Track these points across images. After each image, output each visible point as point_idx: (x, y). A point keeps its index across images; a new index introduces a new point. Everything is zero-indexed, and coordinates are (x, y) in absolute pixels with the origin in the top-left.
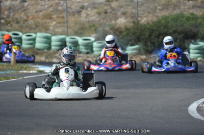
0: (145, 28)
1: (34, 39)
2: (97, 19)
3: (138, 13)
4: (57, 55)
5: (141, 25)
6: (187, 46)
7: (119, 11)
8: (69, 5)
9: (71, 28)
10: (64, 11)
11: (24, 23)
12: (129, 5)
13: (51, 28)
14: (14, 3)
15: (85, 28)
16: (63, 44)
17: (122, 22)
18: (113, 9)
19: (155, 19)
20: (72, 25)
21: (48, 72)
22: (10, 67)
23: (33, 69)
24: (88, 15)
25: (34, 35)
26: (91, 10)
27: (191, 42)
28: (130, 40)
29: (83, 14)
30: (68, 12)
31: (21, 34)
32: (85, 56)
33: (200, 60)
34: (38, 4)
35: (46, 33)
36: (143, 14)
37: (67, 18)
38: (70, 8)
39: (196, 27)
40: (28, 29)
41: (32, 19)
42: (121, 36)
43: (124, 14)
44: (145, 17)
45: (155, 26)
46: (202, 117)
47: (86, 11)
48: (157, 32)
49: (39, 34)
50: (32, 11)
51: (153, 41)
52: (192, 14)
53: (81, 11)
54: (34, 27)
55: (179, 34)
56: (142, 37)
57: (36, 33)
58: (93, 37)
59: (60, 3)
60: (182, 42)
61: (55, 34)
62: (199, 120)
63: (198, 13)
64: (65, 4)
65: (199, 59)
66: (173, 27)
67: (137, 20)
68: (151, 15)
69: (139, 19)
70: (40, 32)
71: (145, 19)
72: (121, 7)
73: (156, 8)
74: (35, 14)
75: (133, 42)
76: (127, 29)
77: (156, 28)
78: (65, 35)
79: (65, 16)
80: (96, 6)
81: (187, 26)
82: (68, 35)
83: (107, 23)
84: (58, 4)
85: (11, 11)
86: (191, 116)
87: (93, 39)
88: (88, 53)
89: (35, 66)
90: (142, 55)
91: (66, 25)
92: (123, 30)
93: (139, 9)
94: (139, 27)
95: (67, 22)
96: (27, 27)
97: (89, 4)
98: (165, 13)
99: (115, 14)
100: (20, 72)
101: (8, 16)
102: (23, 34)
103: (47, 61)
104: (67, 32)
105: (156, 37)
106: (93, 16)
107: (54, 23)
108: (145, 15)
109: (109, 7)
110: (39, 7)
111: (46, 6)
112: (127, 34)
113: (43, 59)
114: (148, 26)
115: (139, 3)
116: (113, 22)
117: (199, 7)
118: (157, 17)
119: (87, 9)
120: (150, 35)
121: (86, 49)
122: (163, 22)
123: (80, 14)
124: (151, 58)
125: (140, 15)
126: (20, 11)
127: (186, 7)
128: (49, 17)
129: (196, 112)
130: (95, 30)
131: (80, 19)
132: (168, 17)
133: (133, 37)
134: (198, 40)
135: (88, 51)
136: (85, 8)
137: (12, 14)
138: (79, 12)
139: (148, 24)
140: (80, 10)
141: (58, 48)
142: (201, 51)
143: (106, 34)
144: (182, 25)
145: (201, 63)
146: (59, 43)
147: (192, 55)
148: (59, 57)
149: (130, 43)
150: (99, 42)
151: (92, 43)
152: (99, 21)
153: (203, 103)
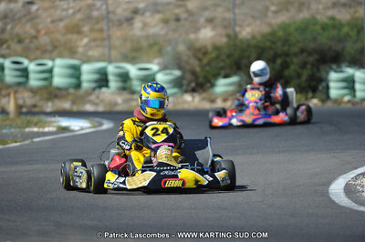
0: (248, 46)
1: (50, 71)
2: (163, 32)
3: (235, 20)
4: (93, 97)
5: (241, 41)
6: (323, 75)
7: (201, 16)
8: (111, 8)
9: (115, 48)
10: (103, 19)
11: (31, 42)
12: (219, 6)
13: (80, 50)
14: (12, 6)
15: (141, 48)
16: (103, 81)
17: (207, 35)
18: (190, 13)
19: (266, 29)
20: (117, 43)
21: (76, 128)
22: (8, 122)
23: (49, 124)
25: (50, 63)
26: (151, 16)
27: (331, 69)
28: (222, 68)
29: (138, 23)
30: (109, 21)
31: (25, 62)
33: (349, 101)
34: (55, 8)
35: (72, 58)
36: (244, 21)
37: (109, 29)
38: (114, 12)
39: (340, 40)
40: (38, 53)
41: (46, 34)
42: (205, 61)
43: (210, 21)
44: (249, 25)
45: (268, 40)
46: (354, 204)
47: (142, 18)
48: (272, 53)
49: (59, 62)
50: (45, 20)
52: (333, 18)
53: (132, 19)
54: (49, 48)
55: (310, 54)
56: (244, 62)
57: (53, 60)
58: (159, 64)
59: (94, 5)
60: (315, 70)
61: (88, 60)
62: (349, 208)
63: (343, 16)
64: (104, 7)
65: (346, 99)
66: (298, 42)
67: (234, 30)
68: (258, 23)
69: (237, 29)
70: (61, 56)
71: (248, 29)
72: (205, 9)
73: (267, 9)
74: (51, 26)
75: (228, 71)
76: (216, 48)
77: (268, 44)
78: (104, 61)
79: (105, 27)
80: (160, 8)
81: (324, 39)
82: (110, 61)
83: (181, 39)
84: (91, 7)
85: (8, 20)
86: (334, 202)
87: (155, 67)
89: (53, 119)
91: (106, 43)
92: (210, 48)
93: (237, 11)
94: (238, 43)
95: (109, 37)
96: (37, 48)
97: (146, 6)
98: (282, 18)
99: (195, 22)
100: (27, 130)
101: (3, 31)
102: (31, 61)
103: (75, 108)
104: (110, 55)
105: (269, 60)
106: (155, 25)
107: (85, 40)
108: (247, 22)
109: (183, 9)
110: (58, 13)
111: (71, 11)
112: (218, 57)
113: (66, 105)
114: (254, 42)
115: (237, 2)
116: (192, 36)
117: (344, 5)
118: (270, 25)
119: (143, 14)
122: (280, 33)
123: (132, 24)
125: (238, 22)
126: (24, 20)
127: (321, 7)
128: (76, 29)
129: (343, 195)
130: (160, 51)
131: (132, 33)
132: (289, 25)
133: (228, 62)
134: (343, 65)
136: (141, 12)
137: (9, 27)
138: (129, 20)
139: (254, 37)
140: (132, 15)
141: (93, 85)
142: (350, 84)
143: (179, 59)
144: (315, 39)
145: (349, 106)
146: (95, 77)
147: (334, 93)
148: (97, 101)
149: (223, 73)
150: (168, 71)
151: (154, 74)
152: (166, 35)
153: (356, 178)
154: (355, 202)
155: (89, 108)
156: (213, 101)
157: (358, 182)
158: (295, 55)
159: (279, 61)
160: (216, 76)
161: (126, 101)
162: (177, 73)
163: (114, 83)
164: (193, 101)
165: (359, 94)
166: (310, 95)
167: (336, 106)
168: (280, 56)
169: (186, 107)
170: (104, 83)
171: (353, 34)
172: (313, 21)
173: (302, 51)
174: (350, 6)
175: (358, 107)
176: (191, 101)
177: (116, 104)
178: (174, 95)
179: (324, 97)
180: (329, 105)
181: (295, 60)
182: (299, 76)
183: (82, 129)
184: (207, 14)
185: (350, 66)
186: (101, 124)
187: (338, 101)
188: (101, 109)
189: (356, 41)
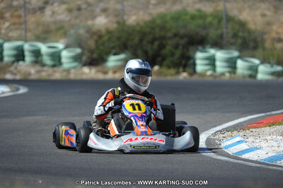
0: (133, 30)
2: (68, 19)
3: (123, 10)
4: (12, 69)
5: (128, 27)
6: (191, 53)
7: (97, 7)
9: (30, 31)
10: (21, 8)
13: (3, 31)
15: (50, 31)
16: (20, 55)
17: (101, 22)
18: (89, 5)
19: (147, 18)
20: (31, 26)
26: (58, 6)
27: (197, 50)
28: (113, 48)
29: (48, 11)
30: (26, 9)
32: (51, 70)
33: (211, 75)
36: (130, 11)
37: (25, 16)
38: (30, 3)
39: (205, 27)
42: (100, 42)
43: (104, 11)
44: (134, 14)
45: (148, 27)
47: (52, 8)
48: (151, 37)
51: (145, 48)
52: (199, 11)
53: (44, 8)
55: (182, 37)
56: (130, 43)
58: (63, 43)
60: (185, 50)
61: (9, 40)
63: (208, 8)
65: (209, 73)
66: (173, 28)
67: (122, 18)
68: (141, 13)
69: (126, 17)
71: (134, 18)
73: (149, 2)
75: (117, 50)
76: (109, 32)
77: (147, 30)
78: (22, 40)
79: (23, 14)
81: (193, 27)
82: (26, 41)
83: (82, 24)
88: (54, 66)
91: (23, 26)
93: (126, 3)
94: (126, 28)
95: (25, 22)
98: (162, 10)
99: (93, 11)
104: (26, 36)
105: (149, 42)
106: (62, 13)
107: (7, 24)
108: (133, 12)
109: (84, 1)
112: (110, 39)
114: (138, 28)
116: (90, 22)
118: (150, 14)
119: (52, 4)
120: (141, 40)
121: (53, 60)
122: (159, 21)
123: (43, 12)
125: (126, 12)
129: (205, 146)
130: (65, 33)
131: (43, 19)
132: (165, 15)
133: (117, 43)
134: (207, 47)
135: (55, 63)
136: (50, 3)
138: (42, 9)
139: (138, 24)
140: (44, 5)
141: (12, 59)
142: (212, 61)
143: (80, 39)
144: (185, 26)
145: (210, 79)
146: (14, 52)
147: (200, 68)
148: (15, 71)
149: (114, 51)
150: (69, 49)
151: (60, 51)
152: (70, 21)
153: (215, 134)
155: (9, 76)
156: (105, 73)
157: (217, 137)
158: (170, 38)
159: (156, 43)
160: (108, 54)
161: (38, 72)
162: (78, 51)
163: (28, 58)
165: (219, 70)
166: (181, 69)
167: (200, 78)
168: (157, 39)
169: (84, 77)
170: (21, 58)
171: (215, 22)
172: (184, 12)
173: (175, 35)
175: (218, 79)
176: (89, 73)
177: (30, 74)
178: (75, 68)
179: (191, 71)
180: (195, 78)
181: (170, 42)
182: (173, 54)
183: (3, 93)
184: (102, 5)
185: (212, 48)
186: (18, 89)
187: (203, 75)
188: (18, 77)
189: (217, 29)
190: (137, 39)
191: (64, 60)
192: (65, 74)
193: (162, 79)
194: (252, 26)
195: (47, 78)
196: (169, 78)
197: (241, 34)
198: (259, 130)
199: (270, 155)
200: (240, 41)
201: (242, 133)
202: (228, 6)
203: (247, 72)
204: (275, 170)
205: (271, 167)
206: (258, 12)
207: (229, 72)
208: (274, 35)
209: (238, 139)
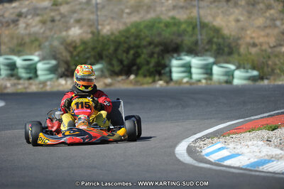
0: (108, 40)
2: (42, 31)
3: (98, 20)
5: (103, 37)
6: (167, 62)
7: (71, 18)
12: (85, 9)
15: (25, 43)
17: (75, 32)
18: (63, 16)
19: (122, 27)
20: (6, 40)
24: (28, 25)
26: (32, 18)
27: (173, 57)
28: (88, 58)
29: (22, 24)
32: (27, 82)
33: (187, 82)
36: (104, 21)
38: (3, 16)
39: (180, 35)
42: (75, 53)
43: (78, 21)
44: (109, 24)
45: (123, 36)
46: (195, 162)
47: (25, 20)
48: (126, 46)
51: (120, 57)
52: (173, 18)
53: (17, 20)
55: (156, 46)
56: (105, 53)
58: (39, 55)
60: (160, 58)
62: (191, 165)
63: (182, 16)
65: (185, 80)
66: (147, 36)
67: (97, 29)
68: (116, 22)
69: (100, 27)
71: (108, 28)
72: (74, 12)
73: (122, 11)
75: (93, 60)
76: (84, 43)
77: (123, 39)
80: (39, 12)
81: (167, 34)
82: (1, 54)
83: (56, 36)
86: (179, 160)
87: (36, 58)
88: (30, 78)
90: (106, 77)
92: (78, 45)
93: (99, 13)
94: (100, 38)
97: (28, 10)
98: (135, 18)
99: (67, 22)
105: (124, 51)
106: (36, 26)
108: (107, 22)
109: (57, 12)
112: (84, 50)
114: (112, 38)
115: (99, 6)
116: (64, 33)
117: (182, 7)
118: (125, 24)
119: (26, 17)
120: (116, 50)
121: (27, 73)
122: (133, 30)
123: (17, 25)
124: (119, 82)
125: (100, 22)
127: (164, 9)
129: (186, 154)
130: (40, 46)
131: (17, 32)
132: (140, 24)
133: (93, 53)
134: (182, 54)
135: (31, 75)
136: (24, 16)
138: (15, 22)
139: (112, 34)
140: (17, 18)
142: (187, 68)
143: (55, 51)
144: (159, 34)
145: (187, 86)
147: (175, 76)
149: (89, 62)
150: (45, 62)
151: (36, 63)
152: (44, 32)
153: (196, 141)
154: (196, 160)
157: (197, 144)
158: (145, 47)
159: (132, 52)
161: (14, 85)
162: (54, 62)
163: (3, 71)
164: (66, 84)
165: (195, 77)
167: (177, 86)
168: (133, 48)
169: (61, 88)
171: (190, 29)
172: (159, 22)
173: (150, 44)
174: (187, 8)
175: (194, 86)
176: (65, 84)
177: (6, 87)
178: (51, 79)
179: (168, 79)
180: (172, 85)
181: (145, 51)
182: (148, 63)
184: (76, 16)
185: (187, 55)
187: (179, 82)
189: (192, 36)
190: (112, 49)
191: (39, 72)
192: (41, 86)
193: (138, 87)
194: (226, 32)
195: (24, 91)
196: (146, 87)
197: (215, 40)
198: (239, 136)
199: (253, 160)
200: (214, 47)
201: (222, 140)
202: (202, 12)
203: (224, 78)
204: (258, 176)
205: (253, 173)
206: (232, 18)
207: (206, 79)
208: (248, 40)
209: (219, 146)
